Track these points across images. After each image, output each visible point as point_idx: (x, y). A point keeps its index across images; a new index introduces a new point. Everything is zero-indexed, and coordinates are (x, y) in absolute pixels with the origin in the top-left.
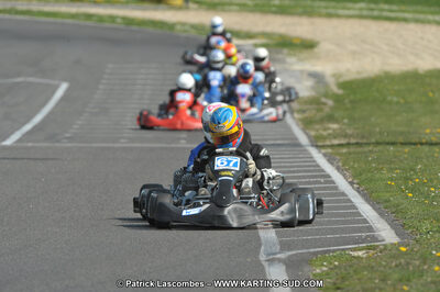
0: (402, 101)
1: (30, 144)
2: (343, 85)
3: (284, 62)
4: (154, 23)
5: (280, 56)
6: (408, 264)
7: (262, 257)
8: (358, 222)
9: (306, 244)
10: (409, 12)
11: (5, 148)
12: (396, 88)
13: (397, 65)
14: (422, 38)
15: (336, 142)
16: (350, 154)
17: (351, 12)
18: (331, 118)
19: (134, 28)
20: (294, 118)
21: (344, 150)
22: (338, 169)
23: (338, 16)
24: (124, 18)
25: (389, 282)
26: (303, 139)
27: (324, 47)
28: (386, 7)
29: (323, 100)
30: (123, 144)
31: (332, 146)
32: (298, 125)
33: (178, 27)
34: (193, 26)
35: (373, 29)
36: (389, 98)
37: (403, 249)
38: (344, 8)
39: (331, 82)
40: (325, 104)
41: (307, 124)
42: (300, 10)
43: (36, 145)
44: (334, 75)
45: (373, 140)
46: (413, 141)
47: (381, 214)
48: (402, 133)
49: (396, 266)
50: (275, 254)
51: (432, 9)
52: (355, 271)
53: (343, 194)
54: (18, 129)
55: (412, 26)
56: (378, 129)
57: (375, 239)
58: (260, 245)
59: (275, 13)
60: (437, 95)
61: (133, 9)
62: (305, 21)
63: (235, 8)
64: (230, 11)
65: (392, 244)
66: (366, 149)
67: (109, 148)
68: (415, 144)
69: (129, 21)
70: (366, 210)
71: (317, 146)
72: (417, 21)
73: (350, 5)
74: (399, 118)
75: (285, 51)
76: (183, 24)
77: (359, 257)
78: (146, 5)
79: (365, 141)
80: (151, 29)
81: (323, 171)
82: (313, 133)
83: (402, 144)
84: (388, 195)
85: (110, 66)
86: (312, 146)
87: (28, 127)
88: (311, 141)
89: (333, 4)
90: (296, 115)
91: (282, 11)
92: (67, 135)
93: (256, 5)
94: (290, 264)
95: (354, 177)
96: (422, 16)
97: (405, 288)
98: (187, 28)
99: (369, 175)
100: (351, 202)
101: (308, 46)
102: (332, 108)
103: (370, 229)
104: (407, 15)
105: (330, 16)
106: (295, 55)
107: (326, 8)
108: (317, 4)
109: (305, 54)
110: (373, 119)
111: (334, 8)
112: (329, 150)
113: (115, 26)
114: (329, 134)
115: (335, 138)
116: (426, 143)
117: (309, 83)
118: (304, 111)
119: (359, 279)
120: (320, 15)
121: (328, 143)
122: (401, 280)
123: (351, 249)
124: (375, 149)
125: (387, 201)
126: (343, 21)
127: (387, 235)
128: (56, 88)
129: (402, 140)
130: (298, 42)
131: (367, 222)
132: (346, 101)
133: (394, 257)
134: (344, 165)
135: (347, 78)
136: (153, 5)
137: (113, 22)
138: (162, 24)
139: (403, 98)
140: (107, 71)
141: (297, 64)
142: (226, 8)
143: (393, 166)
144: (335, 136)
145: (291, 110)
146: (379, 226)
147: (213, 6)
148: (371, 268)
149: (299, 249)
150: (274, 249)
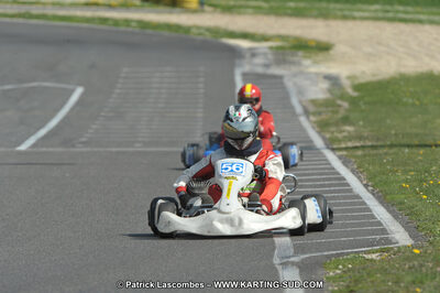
0: (417, 103)
1: (44, 149)
2: (357, 88)
3: (299, 64)
4: (169, 27)
5: (295, 59)
6: (421, 266)
7: (276, 261)
8: (372, 224)
9: (319, 247)
10: (423, 13)
11: (20, 153)
12: (411, 89)
13: (412, 66)
14: (437, 40)
15: (350, 144)
16: (365, 156)
17: (366, 14)
18: (346, 120)
19: (149, 31)
20: (310, 121)
21: (360, 153)
22: (353, 171)
23: (354, 18)
24: (139, 22)
25: (402, 285)
26: (318, 142)
27: (340, 48)
28: (401, 8)
29: (339, 102)
30: (138, 148)
31: (346, 149)
32: (313, 128)
33: (194, 30)
34: (208, 29)
35: (388, 30)
36: (405, 100)
37: (417, 251)
38: (359, 10)
39: (346, 84)
40: (340, 106)
41: (322, 127)
42: (315, 12)
43: (51, 149)
44: (349, 78)
45: (389, 143)
46: (428, 143)
47: (396, 217)
48: (417, 135)
49: (410, 268)
50: (290, 257)
52: (368, 274)
53: (358, 197)
54: (35, 132)
55: (427, 27)
56: (393, 132)
57: (389, 241)
58: (274, 249)
59: (290, 15)
61: (149, 12)
62: (320, 23)
63: (250, 11)
64: (245, 14)
65: (406, 246)
66: (381, 151)
67: (124, 153)
68: (430, 146)
69: (144, 25)
70: (380, 212)
71: (333, 150)
72: (432, 22)
73: (365, 7)
74: (414, 120)
75: (300, 53)
76: (198, 27)
77: (372, 260)
78: (161, 8)
79: (380, 143)
80: (166, 33)
81: (338, 174)
82: (328, 136)
83: (417, 146)
84: (403, 196)
85: (125, 70)
86: (328, 148)
87: (43, 132)
88: (326, 144)
89: (348, 6)
90: (313, 118)
91: (298, 13)
92: (84, 140)
93: (271, 8)
94: (304, 268)
95: (370, 179)
96: (436, 18)
97: (418, 290)
98: (202, 31)
99: (384, 177)
100: (365, 204)
101: (323, 48)
102: (347, 110)
103: (384, 231)
104: (422, 17)
105: (345, 18)
106: (309, 57)
107: (341, 10)
108: (332, 6)
109: (321, 56)
110: (388, 121)
111: (349, 10)
112: (344, 153)
113: (130, 29)
114: (345, 137)
115: (350, 140)
117: (325, 85)
118: (320, 114)
119: (372, 282)
120: (336, 18)
121: (343, 145)
122: (414, 282)
123: (365, 252)
124: (390, 151)
125: (401, 203)
126: (358, 23)
127: (401, 237)
128: (73, 91)
129: (417, 143)
130: (313, 44)
131: (382, 225)
132: (361, 103)
133: (408, 259)
134: (359, 167)
135: (362, 81)
136: (168, 9)
137: (128, 26)
138: (177, 28)
139: (418, 99)
140: (123, 75)
141: (313, 66)
142: (242, 10)
143: (408, 168)
144: (350, 138)
145: (307, 113)
146: (393, 228)
147: (228, 9)
148: (384, 271)
149: (312, 252)
150: (288, 252)
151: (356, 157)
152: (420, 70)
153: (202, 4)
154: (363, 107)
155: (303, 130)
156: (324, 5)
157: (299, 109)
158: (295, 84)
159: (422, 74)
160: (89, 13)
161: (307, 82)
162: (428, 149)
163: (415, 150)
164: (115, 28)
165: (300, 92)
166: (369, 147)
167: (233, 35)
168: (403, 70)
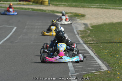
0: (109, 31)
1: (6, 44)
2: (92, 27)
3: (76, 20)
4: (40, 10)
5: (75, 19)
6: (110, 76)
7: (70, 75)
8: (97, 65)
9: (82, 71)
10: (110, 6)
12: (107, 27)
13: (107, 21)
14: (114, 13)
15: (90, 42)
16: (94, 45)
17: (95, 7)
18: (89, 36)
20: (79, 36)
21: (93, 45)
22: (91, 50)
23: (91, 8)
24: (32, 9)
26: (82, 42)
27: (87, 16)
28: (104, 5)
29: (87, 31)
30: (32, 44)
31: (89, 44)
32: (80, 38)
33: (47, 11)
34: (51, 11)
35: (101, 11)
36: (105, 30)
37: (109, 72)
38: (93, 5)
39: (89, 26)
40: (87, 32)
41: (83, 38)
42: (81, 6)
44: (90, 24)
45: (101, 42)
46: (112, 42)
47: (103, 62)
48: (109, 40)
49: (107, 77)
50: (74, 74)
51: (117, 5)
52: (95, 78)
53: (93, 57)
54: (3, 40)
56: (102, 39)
57: (101, 69)
58: (69, 71)
59: (73, 7)
60: (118, 29)
61: (36, 6)
62: (82, 9)
63: (62, 5)
65: (106, 71)
66: (99, 44)
68: (113, 43)
69: (33, 10)
70: (99, 61)
71: (85, 44)
72: (113, 9)
74: (108, 36)
75: (77, 17)
76: (48, 10)
77: (97, 74)
78: (38, 5)
79: (98, 42)
80: (39, 12)
81: (87, 51)
82: (84, 40)
83: (109, 43)
84: (105, 57)
85: (28, 22)
87: (5, 39)
88: (84, 42)
89: (90, 4)
90: (80, 35)
91: (76, 6)
93: (68, 5)
94: (78, 77)
95: (96, 52)
96: (114, 7)
98: (49, 11)
99: (100, 52)
100: (95, 59)
102: (90, 33)
103: (100, 66)
104: (110, 7)
105: (89, 7)
106: (79, 19)
107: (88, 5)
108: (85, 4)
109: (82, 18)
110: (101, 36)
111: (90, 5)
112: (89, 45)
113: (29, 11)
116: (116, 43)
117: (83, 26)
118: (82, 34)
119: (97, 80)
120: (86, 7)
121: (88, 43)
123: (94, 72)
124: (101, 44)
125: (105, 59)
126: (92, 9)
127: (105, 68)
128: (13, 28)
129: (109, 42)
130: (80, 15)
131: (99, 65)
132: (93, 31)
133: (106, 74)
134: (93, 49)
135: (94, 25)
136: (40, 5)
137: (29, 10)
138: (42, 10)
139: (109, 30)
140: (27, 23)
141: (80, 21)
142: (60, 5)
143: (106, 49)
144: (90, 41)
145: (78, 34)
146: (102, 66)
147: (57, 5)
148: (100, 77)
149: (80, 72)
150: (73, 72)
151: (92, 46)
152: (110, 22)
153: (49, 4)
154: (94, 32)
155: (77, 38)
156: (83, 4)
157: (76, 33)
158: (75, 26)
159: (110, 23)
160: (18, 6)
161: (78, 25)
162: (112, 44)
163: (108, 44)
164: (25, 11)
165: (76, 28)
166: (95, 43)
167: (58, 12)
168: (105, 22)
